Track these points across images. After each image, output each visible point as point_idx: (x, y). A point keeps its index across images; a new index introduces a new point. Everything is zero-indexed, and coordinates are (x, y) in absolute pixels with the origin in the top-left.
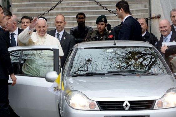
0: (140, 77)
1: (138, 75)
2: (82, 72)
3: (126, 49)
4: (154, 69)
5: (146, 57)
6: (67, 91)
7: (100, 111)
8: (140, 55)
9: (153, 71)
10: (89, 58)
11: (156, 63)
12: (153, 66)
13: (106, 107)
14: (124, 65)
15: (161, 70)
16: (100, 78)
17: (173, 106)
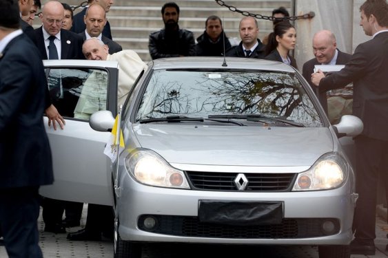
0: (269, 129)
1: (267, 125)
2: (160, 114)
3: (245, 75)
4: (296, 115)
5: (283, 91)
6: (130, 150)
7: (191, 189)
8: (272, 88)
9: (294, 119)
10: (175, 88)
11: (301, 103)
12: (295, 110)
13: (202, 183)
14: (241, 104)
15: (309, 117)
16: (193, 127)
17: (328, 186)
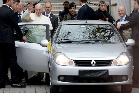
0: (103, 44)
1: (102, 43)
2: (64, 40)
3: (94, 26)
4: (112, 39)
5: (107, 31)
6: (54, 53)
7: (76, 66)
8: (103, 30)
9: (111, 41)
10: (70, 31)
11: (113, 35)
12: (111, 38)
13: (80, 64)
14: (93, 36)
15: (116, 40)
16: (76, 44)
17: (124, 64)
